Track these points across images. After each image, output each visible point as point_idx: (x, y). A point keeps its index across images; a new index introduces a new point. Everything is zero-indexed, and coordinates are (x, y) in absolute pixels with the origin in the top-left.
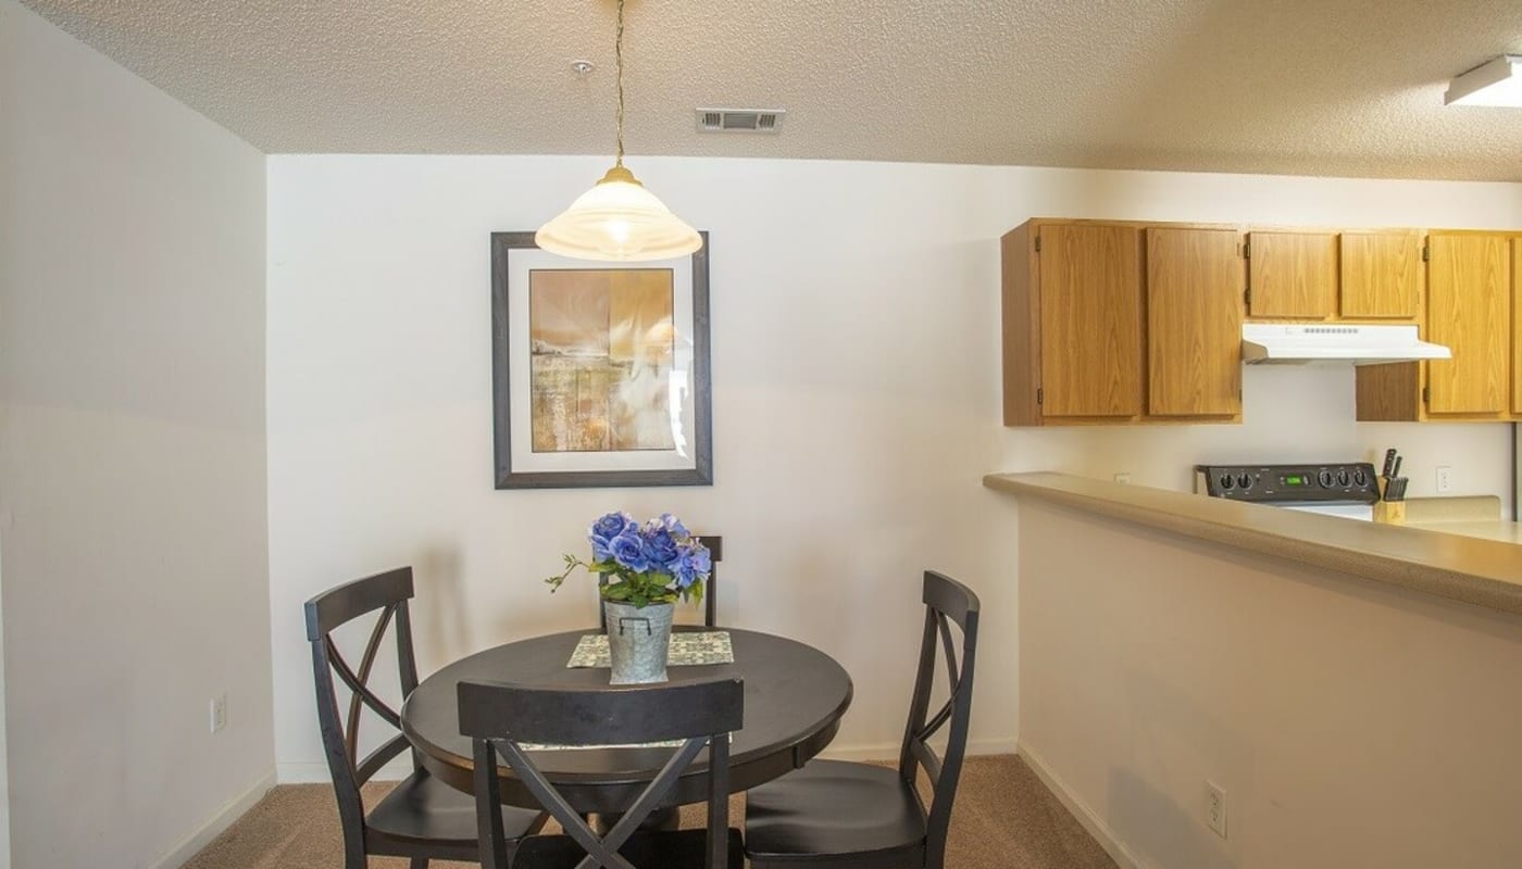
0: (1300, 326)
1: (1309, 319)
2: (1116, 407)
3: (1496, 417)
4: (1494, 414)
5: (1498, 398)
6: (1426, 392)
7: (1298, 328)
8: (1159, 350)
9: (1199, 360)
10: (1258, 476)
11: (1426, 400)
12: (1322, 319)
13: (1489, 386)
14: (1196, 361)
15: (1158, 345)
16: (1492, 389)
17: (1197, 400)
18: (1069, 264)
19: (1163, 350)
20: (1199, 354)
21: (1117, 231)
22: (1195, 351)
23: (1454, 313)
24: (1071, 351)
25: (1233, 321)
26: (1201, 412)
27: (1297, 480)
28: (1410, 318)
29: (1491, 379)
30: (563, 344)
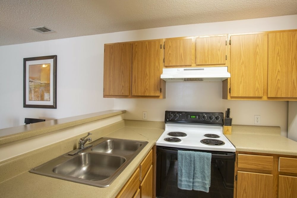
0: (182, 68)
1: (186, 66)
2: (123, 93)
3: (261, 99)
4: (260, 98)
5: (260, 91)
6: (230, 89)
7: (182, 69)
8: (135, 77)
9: (147, 79)
10: (181, 115)
11: (230, 92)
12: (190, 66)
13: (256, 87)
14: (146, 80)
15: (135, 76)
16: (258, 89)
17: (147, 92)
18: (112, 55)
19: (136, 76)
20: (147, 78)
21: (124, 45)
22: (146, 77)
23: (241, 62)
24: (111, 78)
25: (158, 68)
26: (147, 95)
27: (194, 117)
28: (225, 64)
29: (257, 85)
30: (34, 80)
